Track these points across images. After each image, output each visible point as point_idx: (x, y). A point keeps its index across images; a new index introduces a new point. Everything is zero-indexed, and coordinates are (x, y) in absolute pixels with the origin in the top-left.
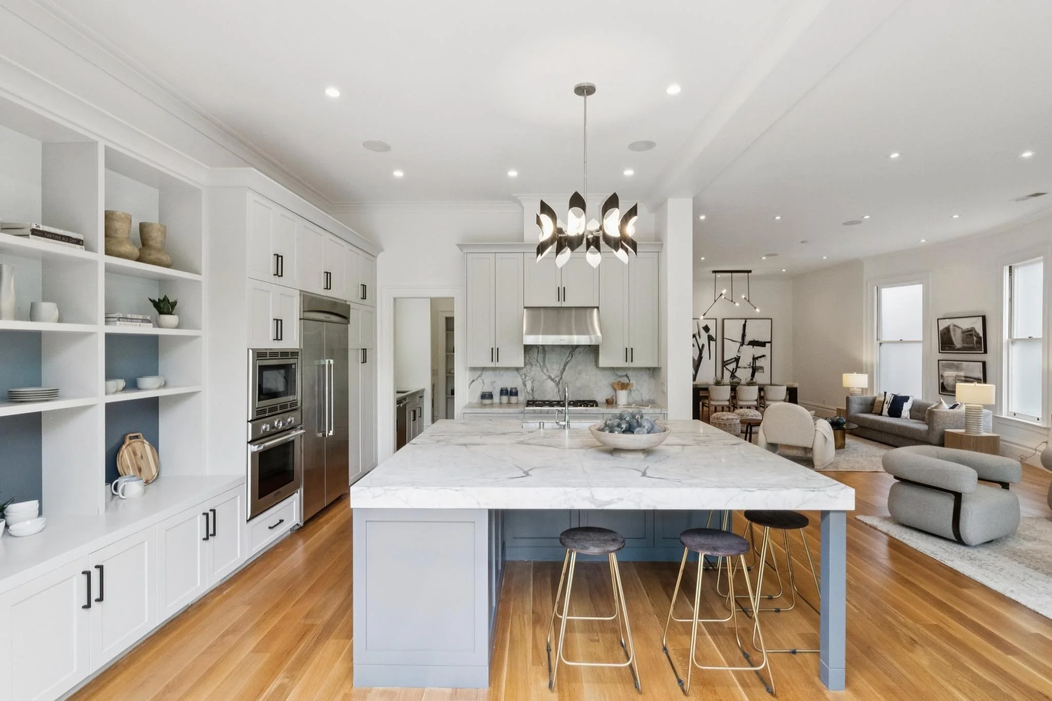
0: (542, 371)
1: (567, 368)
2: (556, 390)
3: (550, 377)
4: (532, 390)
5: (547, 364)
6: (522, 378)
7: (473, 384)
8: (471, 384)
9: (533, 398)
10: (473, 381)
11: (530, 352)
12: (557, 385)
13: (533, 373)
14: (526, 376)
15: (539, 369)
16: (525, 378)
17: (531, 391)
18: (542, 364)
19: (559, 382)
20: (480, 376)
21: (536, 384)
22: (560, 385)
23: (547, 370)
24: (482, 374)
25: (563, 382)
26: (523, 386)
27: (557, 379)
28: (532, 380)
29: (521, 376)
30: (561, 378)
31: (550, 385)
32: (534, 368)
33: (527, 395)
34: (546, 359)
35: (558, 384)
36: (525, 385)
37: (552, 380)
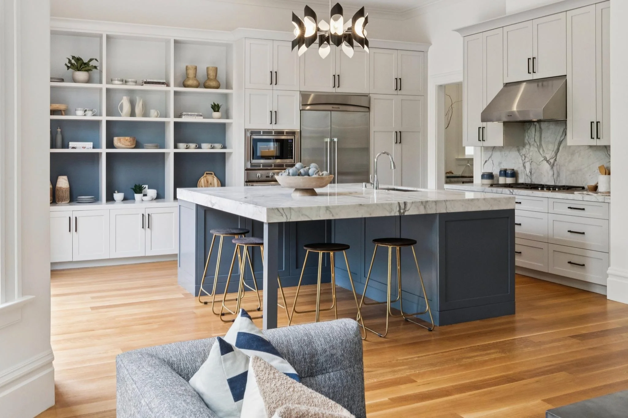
0: (539, 151)
1: (561, 148)
2: (551, 173)
3: (545, 159)
4: (531, 173)
5: (543, 143)
6: (522, 159)
7: (486, 164)
8: (484, 164)
9: (531, 181)
10: (486, 162)
11: (529, 131)
12: (552, 168)
13: (531, 154)
14: (525, 157)
15: (536, 149)
16: (525, 159)
17: (529, 174)
18: (538, 144)
19: (553, 165)
20: (490, 157)
21: (534, 166)
22: (555, 168)
23: (543, 151)
24: (492, 155)
25: (557, 164)
26: (523, 168)
27: (552, 161)
28: (531, 161)
29: (522, 156)
30: (555, 160)
31: (546, 166)
32: (532, 149)
33: (526, 177)
34: (542, 138)
35: (552, 166)
36: (525, 167)
37: (548, 161)
